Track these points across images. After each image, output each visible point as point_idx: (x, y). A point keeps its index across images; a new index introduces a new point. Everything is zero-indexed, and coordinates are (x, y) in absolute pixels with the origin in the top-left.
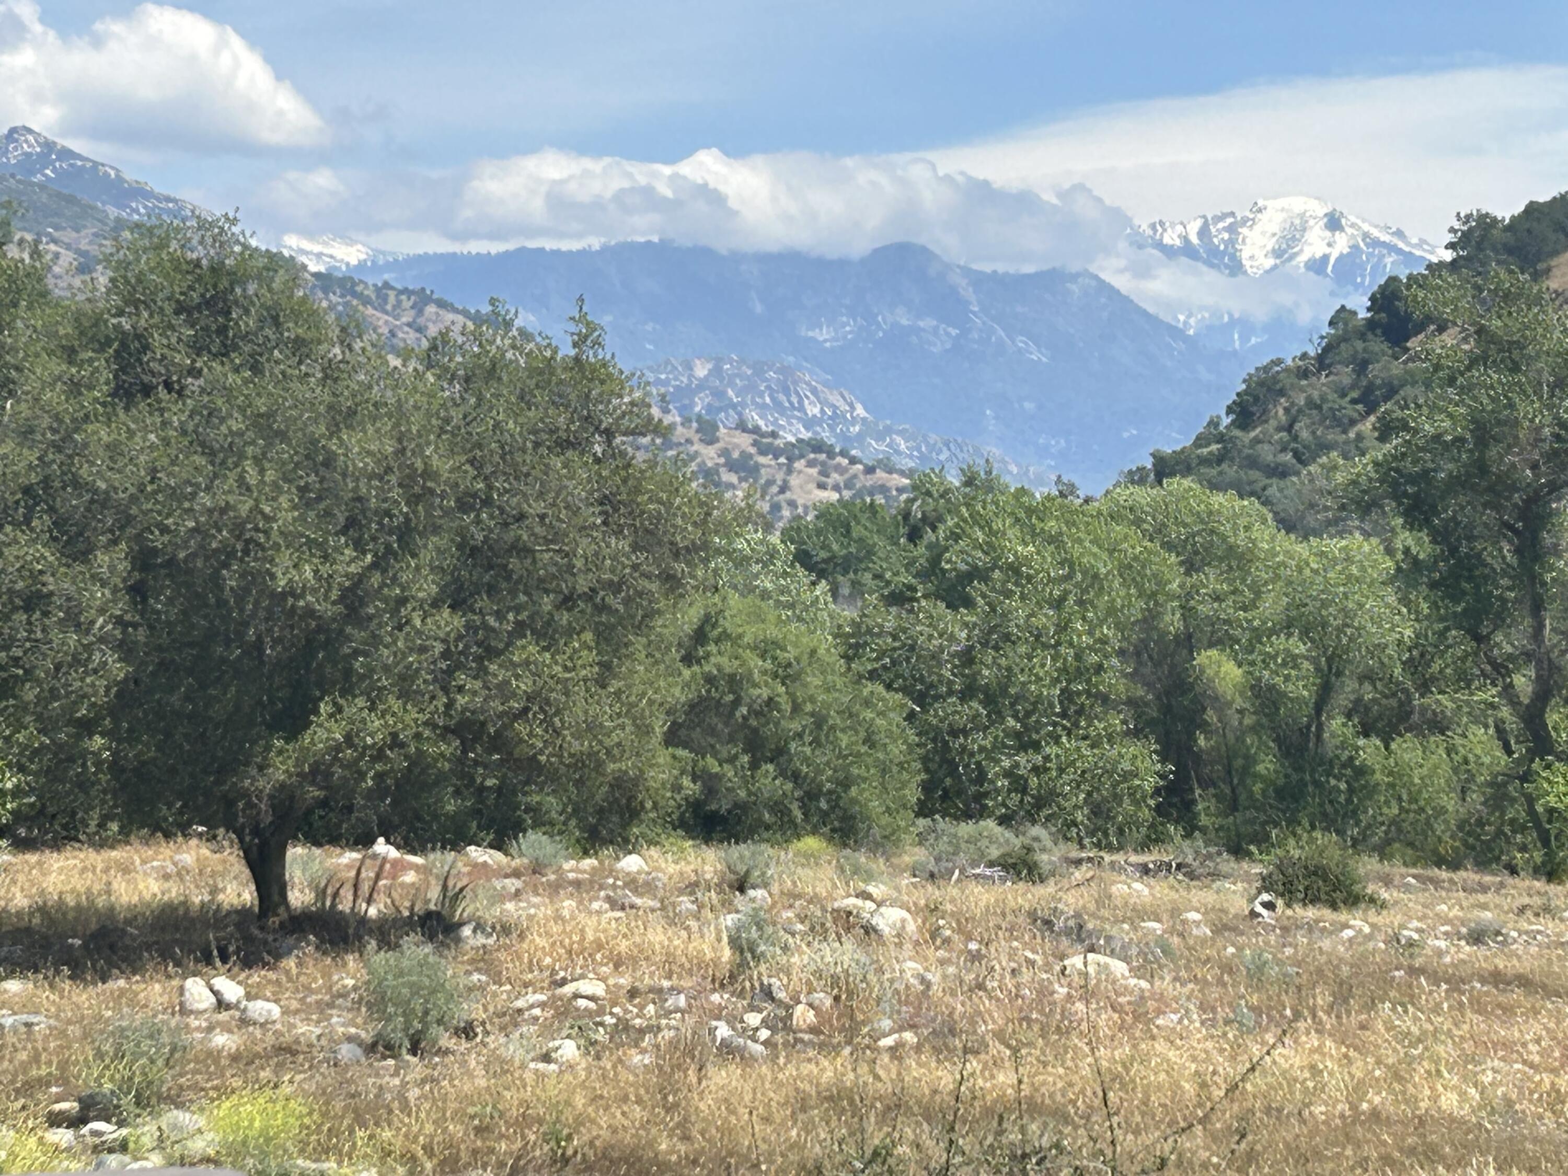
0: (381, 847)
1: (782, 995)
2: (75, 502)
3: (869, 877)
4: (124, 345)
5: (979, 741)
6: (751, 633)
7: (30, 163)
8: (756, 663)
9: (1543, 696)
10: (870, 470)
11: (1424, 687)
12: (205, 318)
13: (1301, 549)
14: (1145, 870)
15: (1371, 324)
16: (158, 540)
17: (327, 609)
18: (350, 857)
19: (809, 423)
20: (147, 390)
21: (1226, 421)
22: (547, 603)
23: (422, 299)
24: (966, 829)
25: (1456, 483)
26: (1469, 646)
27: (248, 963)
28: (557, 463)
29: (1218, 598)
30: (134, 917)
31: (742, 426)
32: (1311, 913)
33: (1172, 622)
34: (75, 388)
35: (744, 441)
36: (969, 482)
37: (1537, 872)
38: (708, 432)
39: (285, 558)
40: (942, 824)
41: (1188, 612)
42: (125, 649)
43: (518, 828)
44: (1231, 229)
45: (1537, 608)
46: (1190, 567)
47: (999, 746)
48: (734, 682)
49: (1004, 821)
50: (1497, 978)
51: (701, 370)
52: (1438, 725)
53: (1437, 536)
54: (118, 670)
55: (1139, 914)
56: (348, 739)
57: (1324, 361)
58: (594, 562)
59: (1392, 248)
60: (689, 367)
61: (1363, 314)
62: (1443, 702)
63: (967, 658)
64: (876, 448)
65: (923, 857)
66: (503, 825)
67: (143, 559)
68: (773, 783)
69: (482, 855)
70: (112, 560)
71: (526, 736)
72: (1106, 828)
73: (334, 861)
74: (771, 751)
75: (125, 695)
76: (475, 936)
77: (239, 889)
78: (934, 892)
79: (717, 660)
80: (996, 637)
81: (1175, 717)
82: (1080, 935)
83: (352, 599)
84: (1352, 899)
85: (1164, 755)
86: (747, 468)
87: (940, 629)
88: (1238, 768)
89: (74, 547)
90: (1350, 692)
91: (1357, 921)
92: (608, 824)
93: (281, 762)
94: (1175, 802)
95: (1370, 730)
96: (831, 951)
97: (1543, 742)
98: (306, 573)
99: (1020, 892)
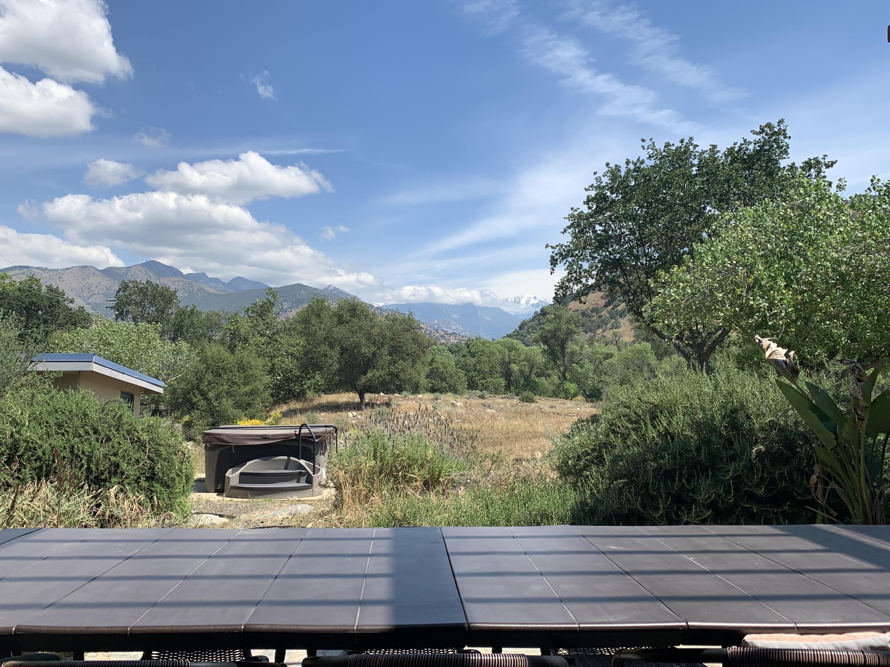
0: (381, 394)
1: (439, 414)
2: (332, 340)
3: (457, 398)
4: (339, 316)
5: (477, 378)
6: (440, 361)
7: (331, 290)
8: (440, 365)
9: (565, 371)
10: (462, 337)
11: (547, 369)
12: (352, 312)
13: (527, 348)
14: (502, 398)
15: (540, 314)
16: (344, 345)
17: (370, 356)
18: (377, 395)
19: (453, 330)
20: (343, 323)
21: (518, 329)
22: (404, 355)
24: (474, 391)
25: (552, 338)
26: (553, 363)
27: (358, 410)
28: (405, 333)
29: (514, 356)
30: (342, 403)
31: (442, 330)
32: (526, 403)
33: (507, 359)
34: (332, 323)
35: (443, 333)
36: (476, 339)
37: (564, 398)
38: (437, 331)
39: (363, 348)
40: (470, 391)
41: (509, 358)
42: (339, 363)
43: (402, 391)
44: (519, 299)
45: (564, 357)
46: (509, 351)
47: (480, 379)
48: (437, 369)
49: (481, 391)
50: (554, 413)
51: (436, 322)
52: (549, 376)
53: (548, 346)
54: (338, 366)
55: (500, 404)
56: (373, 376)
57: (533, 320)
58: (411, 349)
59: (544, 302)
60: (434, 321)
61: (539, 312)
62: (550, 372)
63: (475, 365)
64: (463, 334)
65: (466, 396)
66: (400, 390)
67: (342, 348)
68: (444, 384)
69: (396, 395)
70: (337, 349)
71: (401, 375)
72: (496, 391)
73: (373, 395)
74: (443, 379)
75: (339, 370)
76: (394, 406)
77: (357, 399)
78: (468, 401)
79: (435, 365)
80: (479, 362)
81: (507, 374)
82: (489, 407)
83: (374, 354)
84: (533, 402)
85: (506, 380)
86: (443, 337)
87: (471, 361)
88: (517, 382)
89: (332, 347)
90: (535, 370)
91: (533, 405)
92: (416, 390)
93: (363, 380)
94: (507, 387)
95: (538, 376)
96: (449, 408)
97: (565, 378)
98: (367, 350)
99: (481, 401)
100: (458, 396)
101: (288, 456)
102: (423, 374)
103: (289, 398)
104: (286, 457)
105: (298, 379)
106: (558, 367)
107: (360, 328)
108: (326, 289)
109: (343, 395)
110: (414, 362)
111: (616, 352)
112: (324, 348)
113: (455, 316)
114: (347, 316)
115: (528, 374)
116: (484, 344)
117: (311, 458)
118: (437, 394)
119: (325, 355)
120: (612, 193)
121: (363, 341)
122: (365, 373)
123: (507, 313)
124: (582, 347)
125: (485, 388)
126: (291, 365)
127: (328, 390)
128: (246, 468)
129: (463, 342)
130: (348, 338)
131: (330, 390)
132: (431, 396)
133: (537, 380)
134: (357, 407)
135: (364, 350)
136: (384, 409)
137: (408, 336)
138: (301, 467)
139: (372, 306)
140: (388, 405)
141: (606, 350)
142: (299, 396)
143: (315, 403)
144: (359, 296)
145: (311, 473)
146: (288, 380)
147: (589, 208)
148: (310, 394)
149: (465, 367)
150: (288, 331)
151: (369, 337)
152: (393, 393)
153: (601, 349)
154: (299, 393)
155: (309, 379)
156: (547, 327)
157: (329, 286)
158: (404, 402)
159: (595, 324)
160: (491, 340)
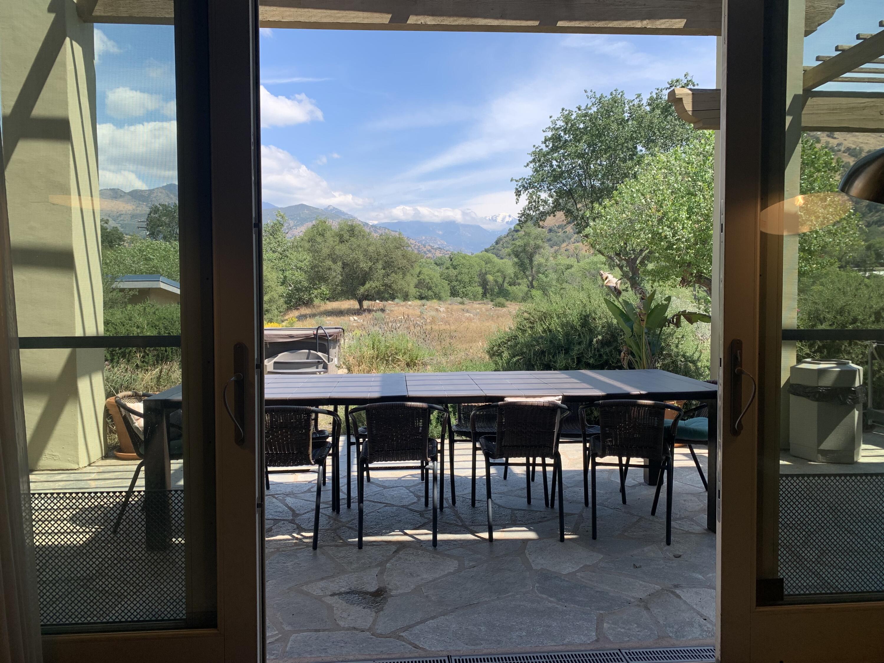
0: (377, 301)
1: (425, 318)
2: (334, 256)
3: (441, 304)
4: (340, 236)
5: (458, 287)
6: (427, 273)
7: (331, 210)
8: (427, 277)
9: (532, 280)
10: (446, 251)
11: (517, 279)
12: (351, 232)
13: (500, 261)
14: (479, 304)
16: (345, 261)
17: (367, 270)
18: (373, 302)
19: (438, 245)
20: (344, 242)
21: (494, 244)
22: (396, 268)
23: (385, 228)
24: (455, 298)
25: (521, 252)
26: (523, 273)
27: (358, 315)
28: (396, 250)
29: (490, 268)
30: (344, 310)
31: (429, 245)
32: (499, 308)
33: (484, 271)
34: (334, 241)
35: (429, 248)
36: (458, 253)
38: (425, 246)
39: (361, 263)
40: (452, 298)
41: (486, 270)
42: (342, 275)
44: (496, 217)
45: (532, 268)
46: (486, 263)
47: (461, 288)
48: (424, 280)
51: (424, 238)
52: (519, 284)
53: (519, 259)
54: (341, 278)
55: (476, 309)
56: (370, 287)
57: (507, 236)
58: (402, 264)
60: (422, 237)
61: (513, 229)
62: (520, 281)
63: (456, 276)
64: (447, 248)
65: (449, 302)
66: (393, 298)
67: (344, 264)
68: (430, 293)
69: (390, 302)
70: (340, 264)
71: (394, 286)
72: (475, 298)
73: (370, 303)
74: (430, 288)
75: (342, 281)
76: (387, 312)
77: (357, 306)
78: (450, 306)
79: (422, 277)
80: (460, 273)
81: (484, 284)
82: (467, 311)
83: (370, 268)
84: (504, 307)
85: (483, 288)
86: (430, 251)
87: (453, 272)
88: (492, 290)
89: (335, 262)
90: (507, 280)
91: (504, 309)
92: (406, 297)
93: (362, 290)
94: (484, 295)
95: (510, 285)
96: (433, 313)
97: (533, 287)
98: (364, 265)
99: (462, 307)
100: (441, 302)
101: (309, 350)
102: (412, 285)
103: (299, 305)
104: (307, 351)
105: (308, 290)
106: (527, 277)
107: (359, 246)
108: (326, 209)
109: (344, 302)
110: (404, 274)
111: (576, 263)
112: (329, 263)
113: (440, 233)
114: (346, 236)
115: (501, 282)
116: (464, 258)
117: (326, 351)
118: (424, 301)
119: (330, 269)
120: (565, 134)
121: (361, 257)
122: (363, 284)
123: (485, 230)
124: (547, 260)
125: (466, 295)
126: (300, 278)
127: (333, 298)
128: (277, 359)
129: (447, 256)
130: (348, 255)
131: (334, 298)
132: (419, 302)
133: (509, 288)
134: (358, 312)
135: (362, 265)
136: (379, 314)
137: (399, 253)
138: (319, 358)
139: (367, 224)
140: (383, 310)
141: (568, 262)
142: (308, 303)
143: (322, 309)
144: (356, 215)
145: (327, 362)
146: (297, 290)
147: (547, 146)
148: (317, 302)
149: (448, 278)
150: (296, 247)
151: (366, 253)
152: (387, 300)
153: (563, 260)
154: (308, 301)
155: (316, 289)
156: (519, 243)
157: (329, 206)
158: (396, 308)
159: (561, 239)
160: (470, 254)
